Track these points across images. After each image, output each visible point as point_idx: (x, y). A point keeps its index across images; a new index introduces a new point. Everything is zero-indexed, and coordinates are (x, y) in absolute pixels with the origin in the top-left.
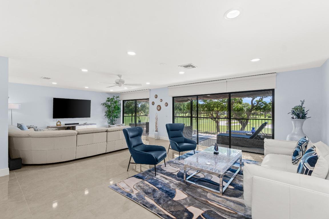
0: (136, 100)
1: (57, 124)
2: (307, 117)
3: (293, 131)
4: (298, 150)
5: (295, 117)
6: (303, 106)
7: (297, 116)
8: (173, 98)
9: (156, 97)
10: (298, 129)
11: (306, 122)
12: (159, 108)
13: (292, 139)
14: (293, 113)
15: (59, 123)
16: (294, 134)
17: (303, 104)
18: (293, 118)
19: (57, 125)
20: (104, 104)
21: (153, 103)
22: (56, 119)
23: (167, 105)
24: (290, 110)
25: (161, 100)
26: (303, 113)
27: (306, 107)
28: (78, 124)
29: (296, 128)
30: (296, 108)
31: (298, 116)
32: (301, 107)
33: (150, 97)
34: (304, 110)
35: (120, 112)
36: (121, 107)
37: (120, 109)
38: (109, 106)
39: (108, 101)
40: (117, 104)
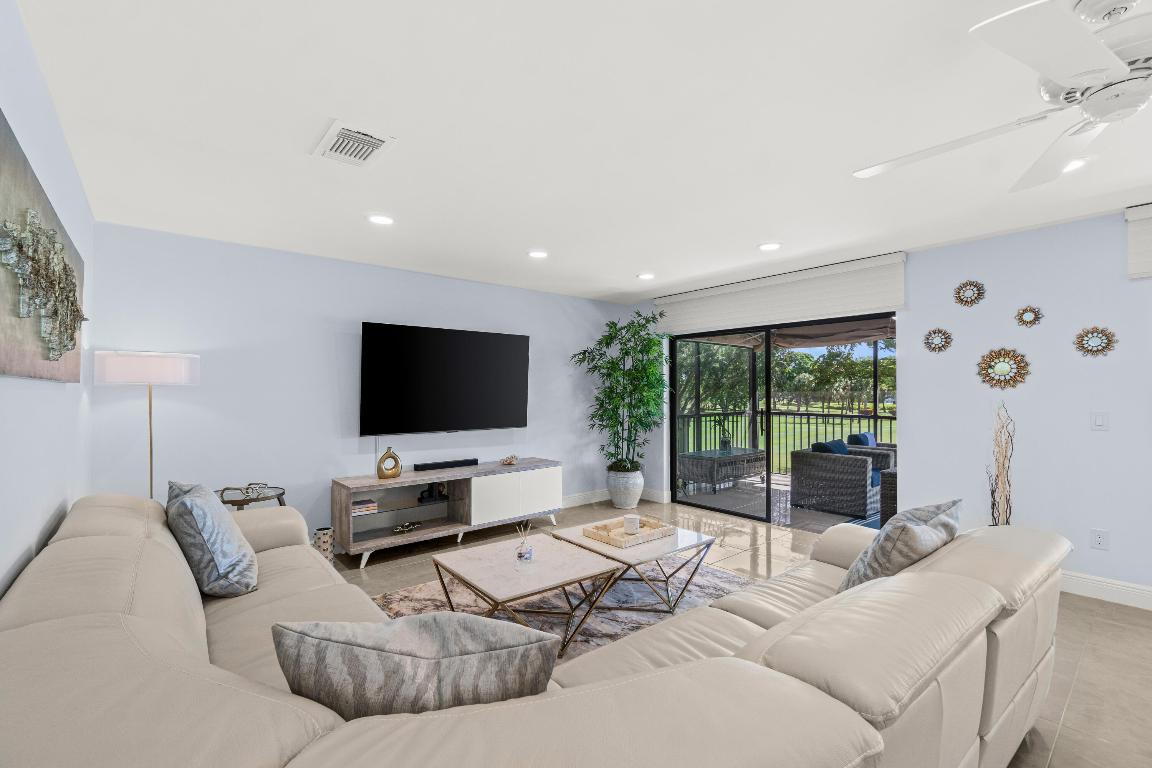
0: (767, 329)
1: (379, 469)
15: (390, 463)
19: (381, 475)
20: (585, 356)
21: (939, 341)
22: (372, 438)
28: (474, 462)
35: (660, 396)
36: (666, 369)
37: (660, 381)
38: (614, 365)
39: (608, 340)
40: (653, 355)
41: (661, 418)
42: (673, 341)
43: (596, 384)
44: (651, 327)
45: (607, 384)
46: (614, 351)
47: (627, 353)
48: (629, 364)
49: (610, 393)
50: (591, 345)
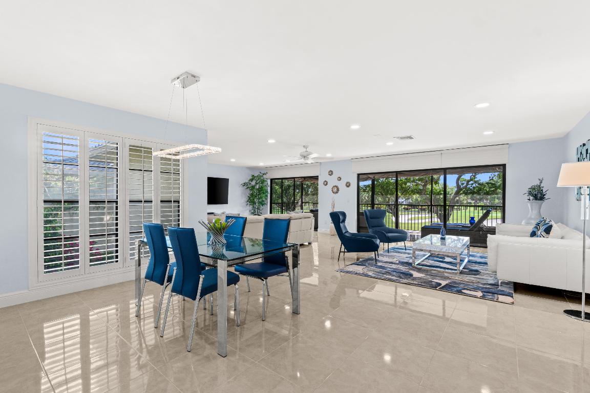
0: (294, 178)
2: (546, 198)
3: (529, 215)
4: (535, 230)
5: (532, 198)
6: (542, 185)
7: (534, 197)
8: (359, 175)
9: (331, 173)
10: (535, 212)
11: (545, 204)
12: (336, 190)
13: (528, 223)
14: (530, 193)
16: (530, 218)
17: (541, 182)
18: (529, 200)
20: (245, 184)
21: (326, 183)
23: (348, 185)
24: (526, 190)
25: (340, 179)
26: (541, 194)
27: (545, 187)
29: (534, 212)
30: (533, 188)
31: (536, 198)
32: (540, 186)
33: (320, 175)
34: (542, 190)
35: (267, 196)
36: (269, 188)
37: (267, 192)
38: (253, 187)
39: (252, 180)
40: (265, 184)
41: (267, 202)
42: (272, 180)
43: (248, 192)
44: (265, 176)
45: (251, 192)
46: (253, 183)
47: (257, 184)
48: (257, 187)
49: (252, 195)
50: (247, 181)
